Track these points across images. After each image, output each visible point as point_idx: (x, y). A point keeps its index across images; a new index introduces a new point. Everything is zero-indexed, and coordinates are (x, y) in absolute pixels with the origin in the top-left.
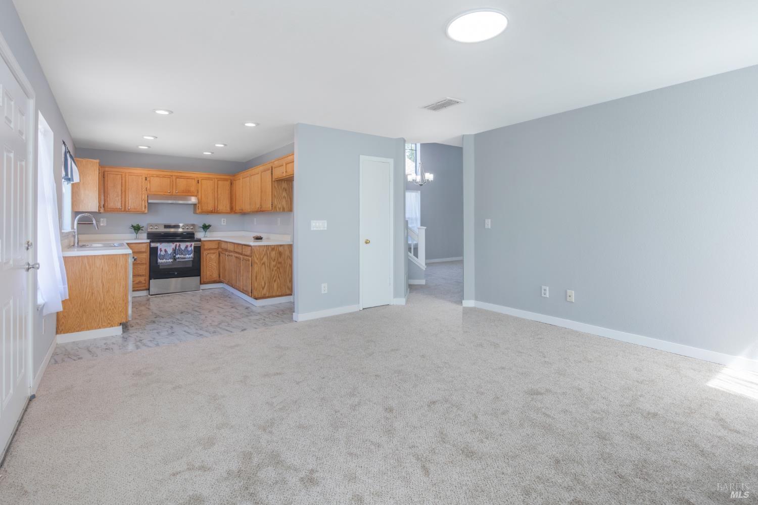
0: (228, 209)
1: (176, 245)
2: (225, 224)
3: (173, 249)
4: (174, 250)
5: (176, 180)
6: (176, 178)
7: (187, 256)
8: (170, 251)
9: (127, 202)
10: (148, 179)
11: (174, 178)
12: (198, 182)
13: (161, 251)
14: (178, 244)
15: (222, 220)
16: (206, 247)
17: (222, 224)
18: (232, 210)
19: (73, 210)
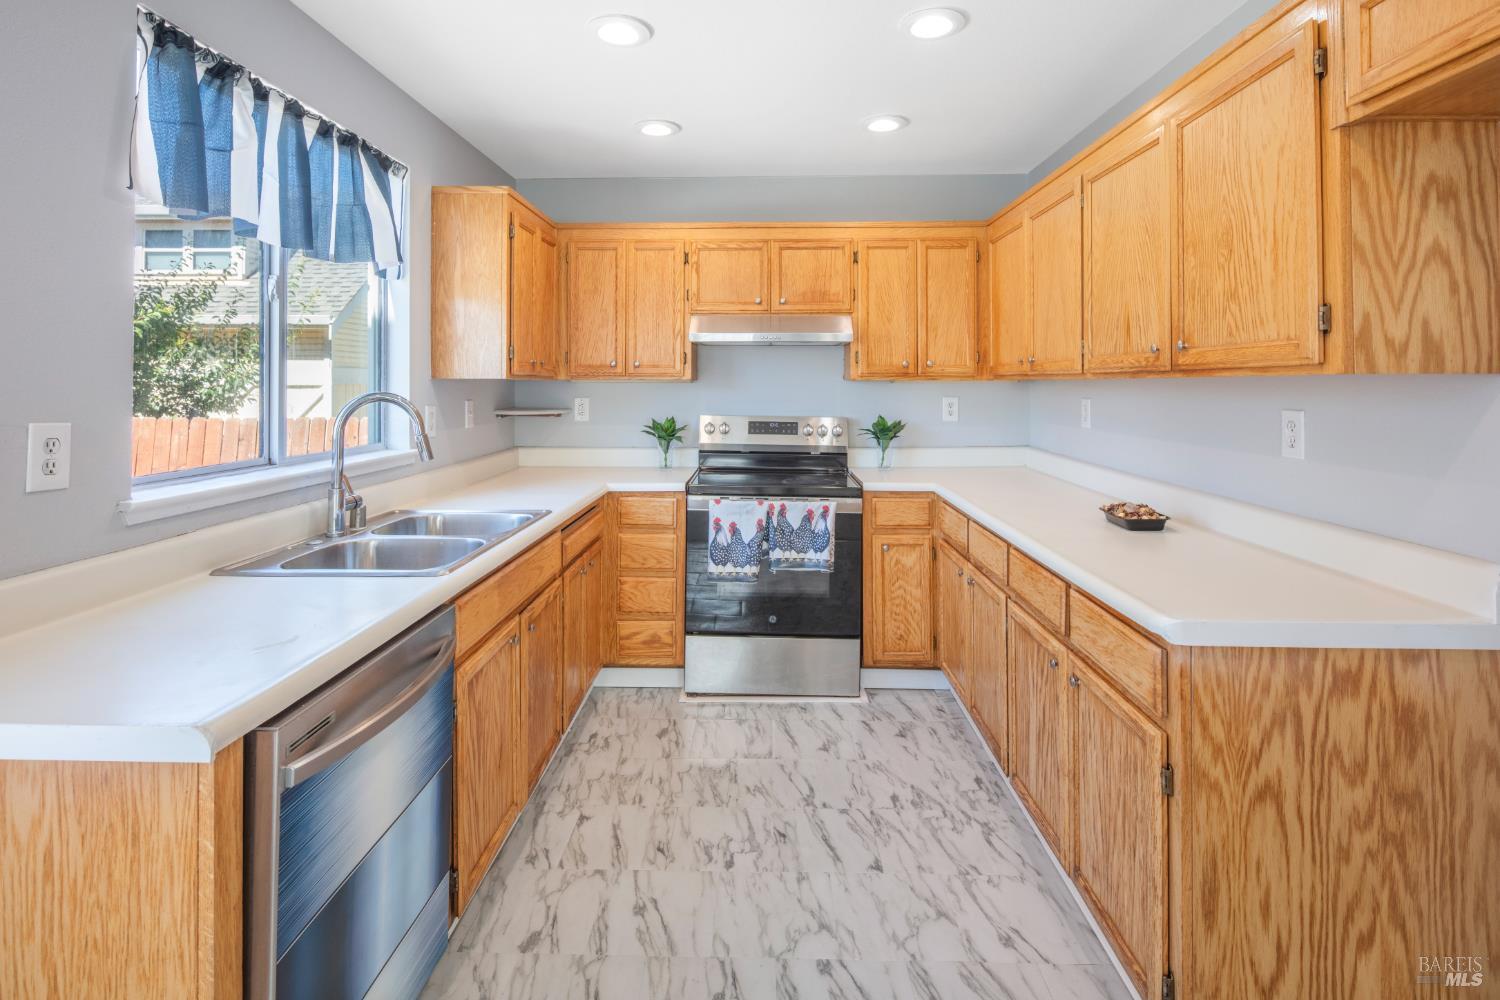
0: (969, 363)
1: (772, 507)
2: (955, 418)
3: (760, 522)
4: (765, 532)
5: (780, 254)
6: (781, 249)
7: (811, 555)
8: (749, 533)
9: (631, 343)
10: (692, 259)
11: (775, 247)
12: (856, 261)
13: (718, 529)
14: (777, 503)
15: (945, 401)
16: (882, 519)
17: (946, 417)
18: (983, 366)
19: (434, 376)
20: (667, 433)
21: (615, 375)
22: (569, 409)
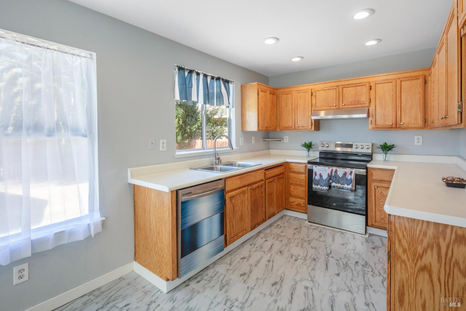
0: (420, 122)
1: (332, 170)
2: (421, 144)
3: (328, 174)
4: (330, 177)
5: (343, 90)
6: (343, 88)
7: (346, 186)
8: (325, 177)
9: (296, 120)
10: (314, 94)
11: (341, 88)
12: (371, 89)
13: (316, 175)
14: (334, 169)
15: (416, 137)
16: (374, 178)
17: (416, 143)
18: (426, 124)
19: (242, 130)
20: (309, 146)
21: (292, 129)
22: (283, 139)
